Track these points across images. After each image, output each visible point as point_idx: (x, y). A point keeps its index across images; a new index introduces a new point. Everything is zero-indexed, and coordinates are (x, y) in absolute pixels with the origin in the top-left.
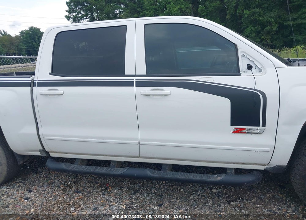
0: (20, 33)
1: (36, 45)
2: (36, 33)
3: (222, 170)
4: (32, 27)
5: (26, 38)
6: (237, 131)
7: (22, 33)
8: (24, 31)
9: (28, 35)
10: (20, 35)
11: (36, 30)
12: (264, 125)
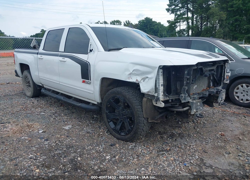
0: (138, 22)
1: (147, 31)
2: (149, 22)
3: (88, 103)
4: (147, 18)
5: (142, 25)
6: (84, 82)
7: (140, 22)
8: (142, 20)
9: (143, 24)
10: (138, 23)
11: (149, 20)
12: (90, 80)
